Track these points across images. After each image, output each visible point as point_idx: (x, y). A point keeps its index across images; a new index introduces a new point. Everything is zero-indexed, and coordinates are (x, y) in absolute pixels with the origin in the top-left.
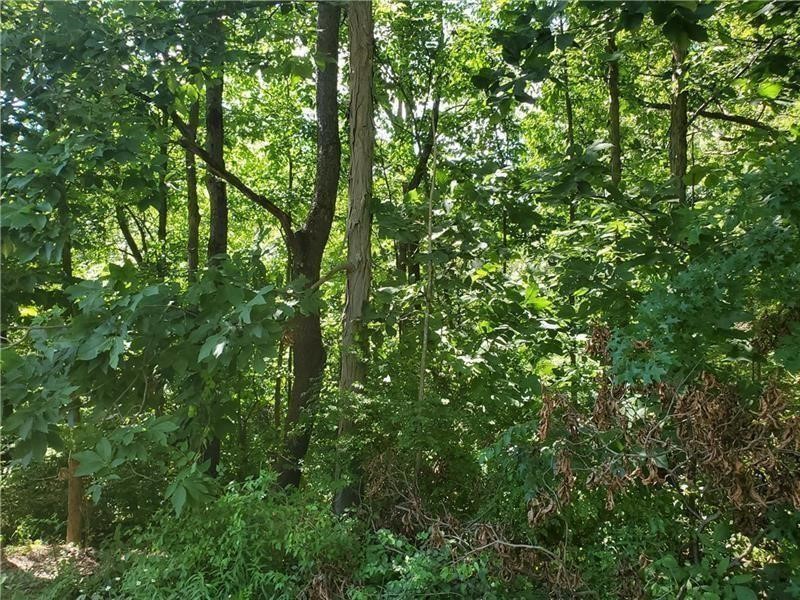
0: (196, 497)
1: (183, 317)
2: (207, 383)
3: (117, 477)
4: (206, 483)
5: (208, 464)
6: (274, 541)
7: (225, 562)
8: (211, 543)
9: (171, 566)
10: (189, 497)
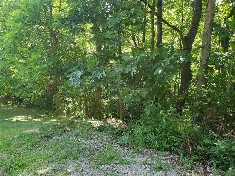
0: (153, 112)
1: (150, 63)
2: (156, 81)
3: (132, 104)
4: (155, 109)
5: (156, 103)
6: (174, 128)
7: (160, 131)
8: (156, 126)
9: (145, 130)
10: (150, 112)
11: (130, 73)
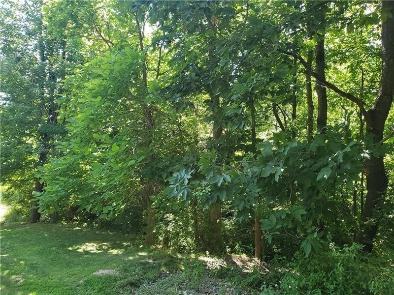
0: (317, 249)
1: (308, 158)
2: (321, 192)
3: (279, 233)
4: (321, 244)
5: (322, 233)
7: (332, 287)
8: (324, 275)
9: (304, 281)
10: (313, 249)
11: (272, 176)
